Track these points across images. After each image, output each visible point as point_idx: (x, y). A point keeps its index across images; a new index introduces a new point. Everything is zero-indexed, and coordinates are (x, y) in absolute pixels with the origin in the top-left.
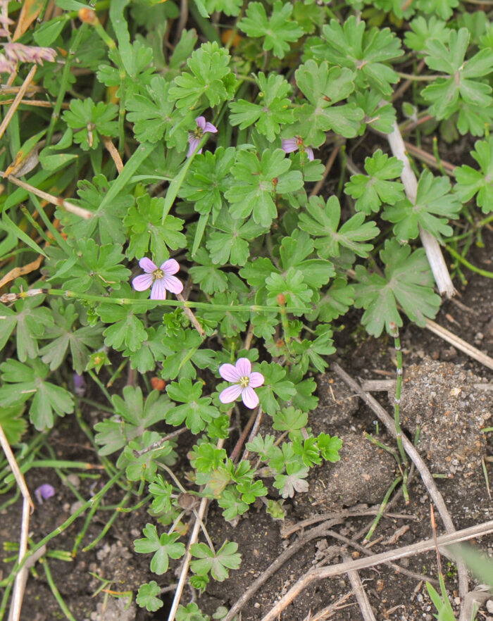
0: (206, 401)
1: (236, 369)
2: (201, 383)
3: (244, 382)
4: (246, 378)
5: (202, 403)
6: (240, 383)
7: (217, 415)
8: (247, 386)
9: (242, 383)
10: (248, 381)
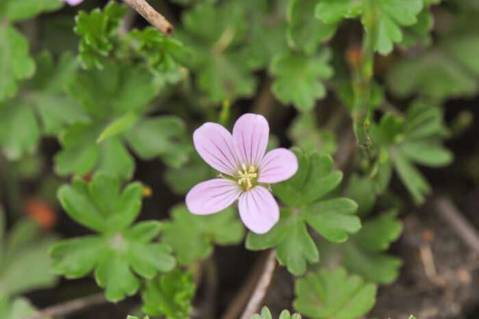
0: (147, 230)
1: (232, 139)
2: (140, 190)
3: (247, 178)
4: (252, 169)
5: (137, 237)
6: (235, 178)
7: (168, 265)
8: (252, 188)
9: (240, 178)
10: (255, 175)
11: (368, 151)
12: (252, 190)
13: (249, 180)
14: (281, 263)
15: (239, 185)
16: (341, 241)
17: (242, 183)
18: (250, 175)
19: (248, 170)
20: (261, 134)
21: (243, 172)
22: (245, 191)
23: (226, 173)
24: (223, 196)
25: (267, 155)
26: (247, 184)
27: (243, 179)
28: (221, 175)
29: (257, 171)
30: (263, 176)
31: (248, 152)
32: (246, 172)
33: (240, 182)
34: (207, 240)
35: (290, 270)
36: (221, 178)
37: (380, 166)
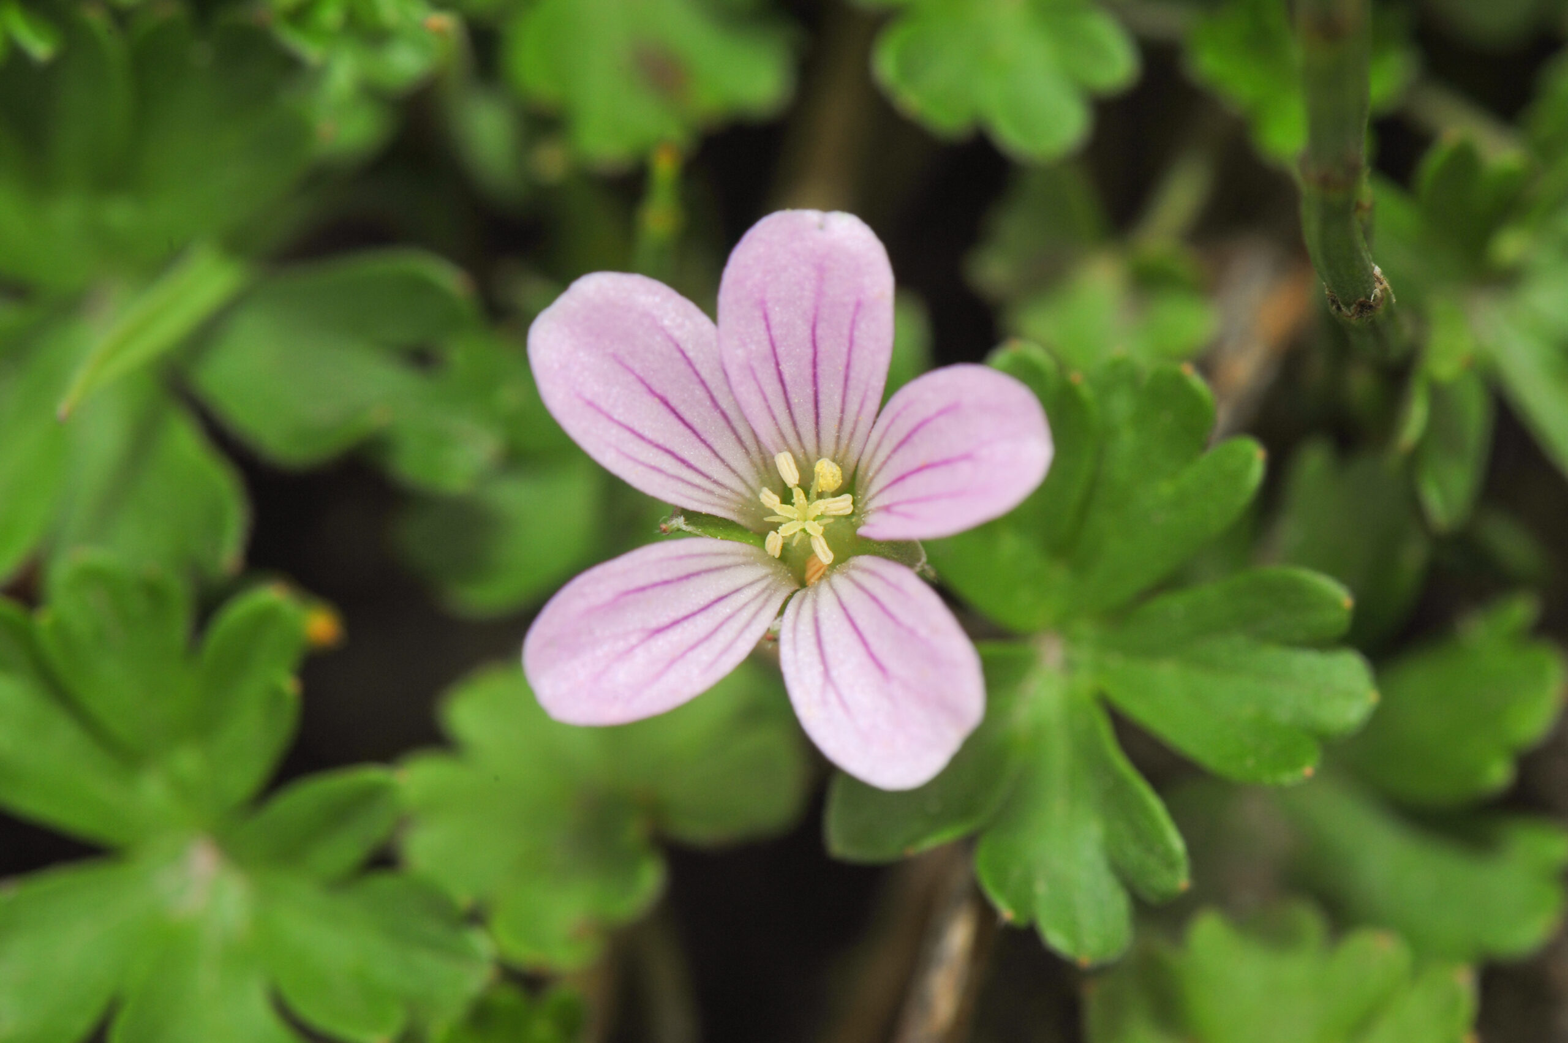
1: (719, 342)
3: (805, 522)
6: (748, 528)
8: (832, 566)
9: (775, 527)
10: (843, 505)
11: (1375, 329)
12: (838, 580)
13: (816, 530)
14: (1007, 913)
15: (770, 560)
16: (1287, 778)
17: (785, 548)
18: (821, 506)
19: (806, 484)
20: (859, 305)
21: (786, 497)
22: (803, 584)
23: (705, 509)
24: (702, 624)
25: (898, 401)
26: (810, 552)
27: (785, 531)
28: (680, 522)
29: (851, 485)
30: (887, 509)
31: (801, 398)
32: (798, 495)
33: (774, 543)
34: (634, 831)
35: (1056, 939)
36: (678, 534)
37: (1439, 395)
